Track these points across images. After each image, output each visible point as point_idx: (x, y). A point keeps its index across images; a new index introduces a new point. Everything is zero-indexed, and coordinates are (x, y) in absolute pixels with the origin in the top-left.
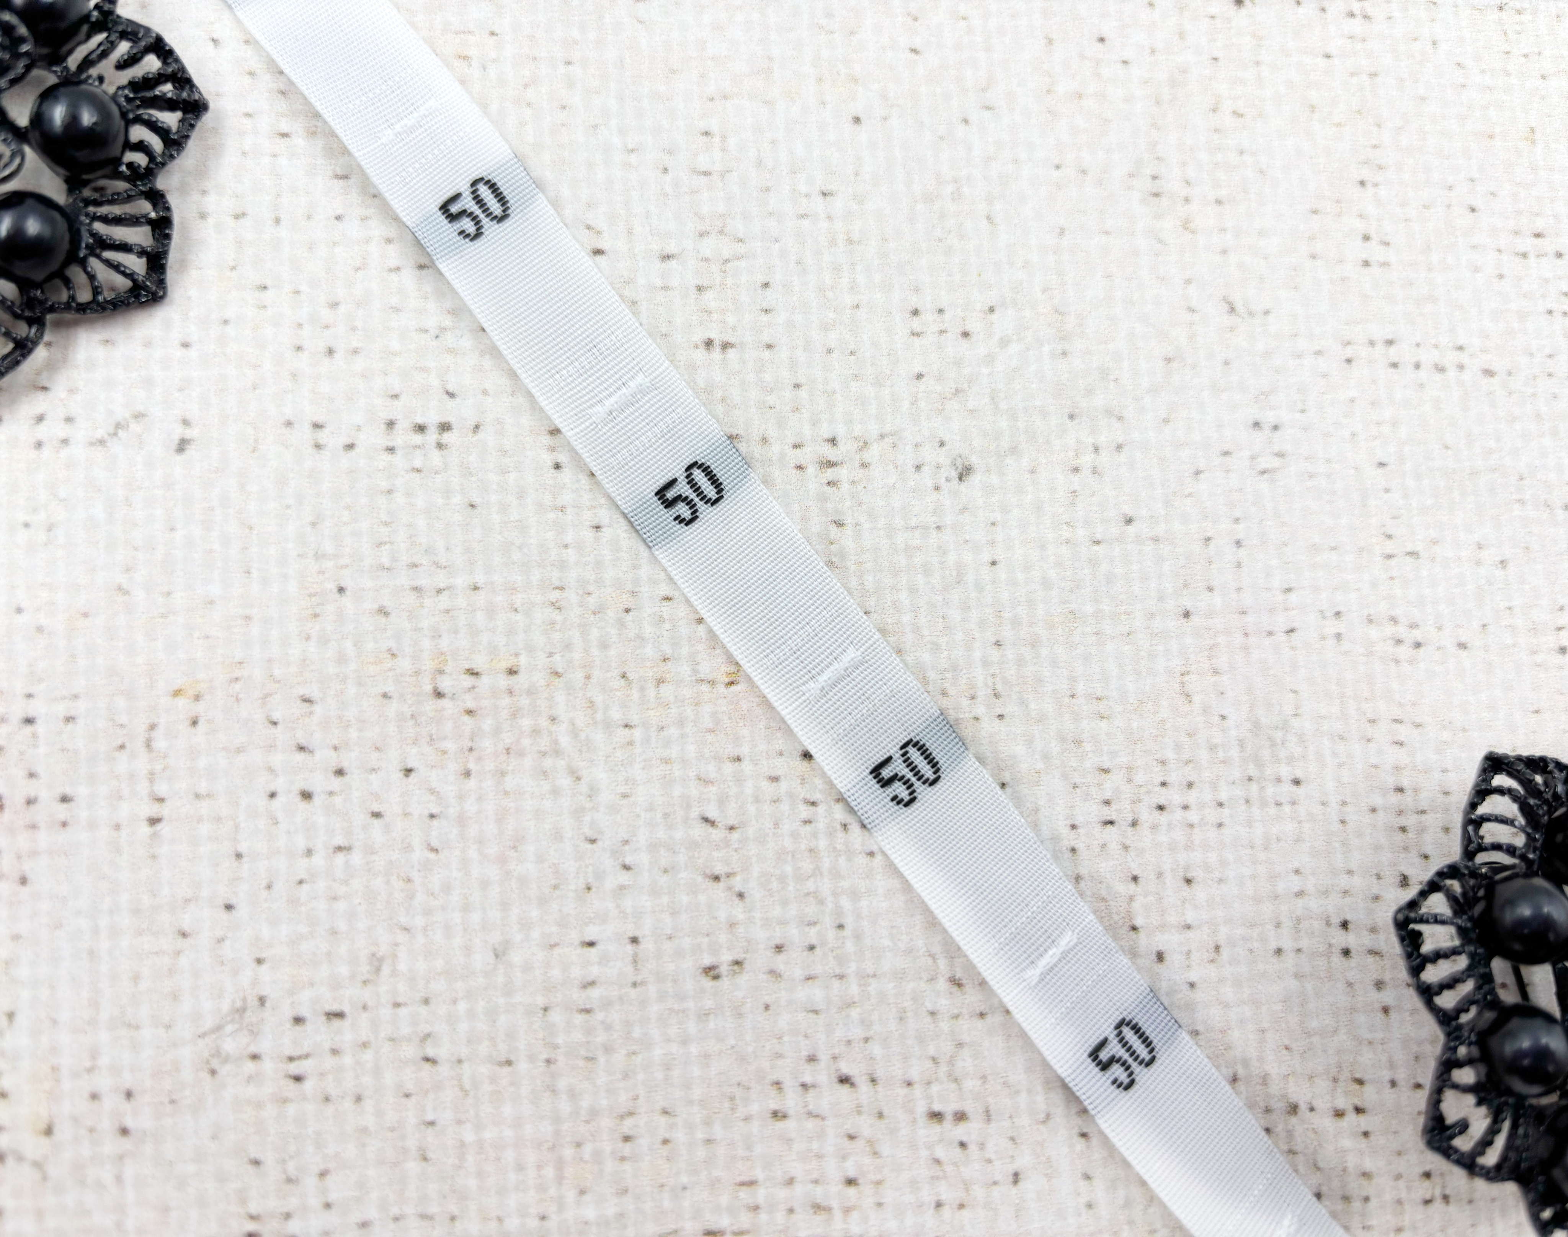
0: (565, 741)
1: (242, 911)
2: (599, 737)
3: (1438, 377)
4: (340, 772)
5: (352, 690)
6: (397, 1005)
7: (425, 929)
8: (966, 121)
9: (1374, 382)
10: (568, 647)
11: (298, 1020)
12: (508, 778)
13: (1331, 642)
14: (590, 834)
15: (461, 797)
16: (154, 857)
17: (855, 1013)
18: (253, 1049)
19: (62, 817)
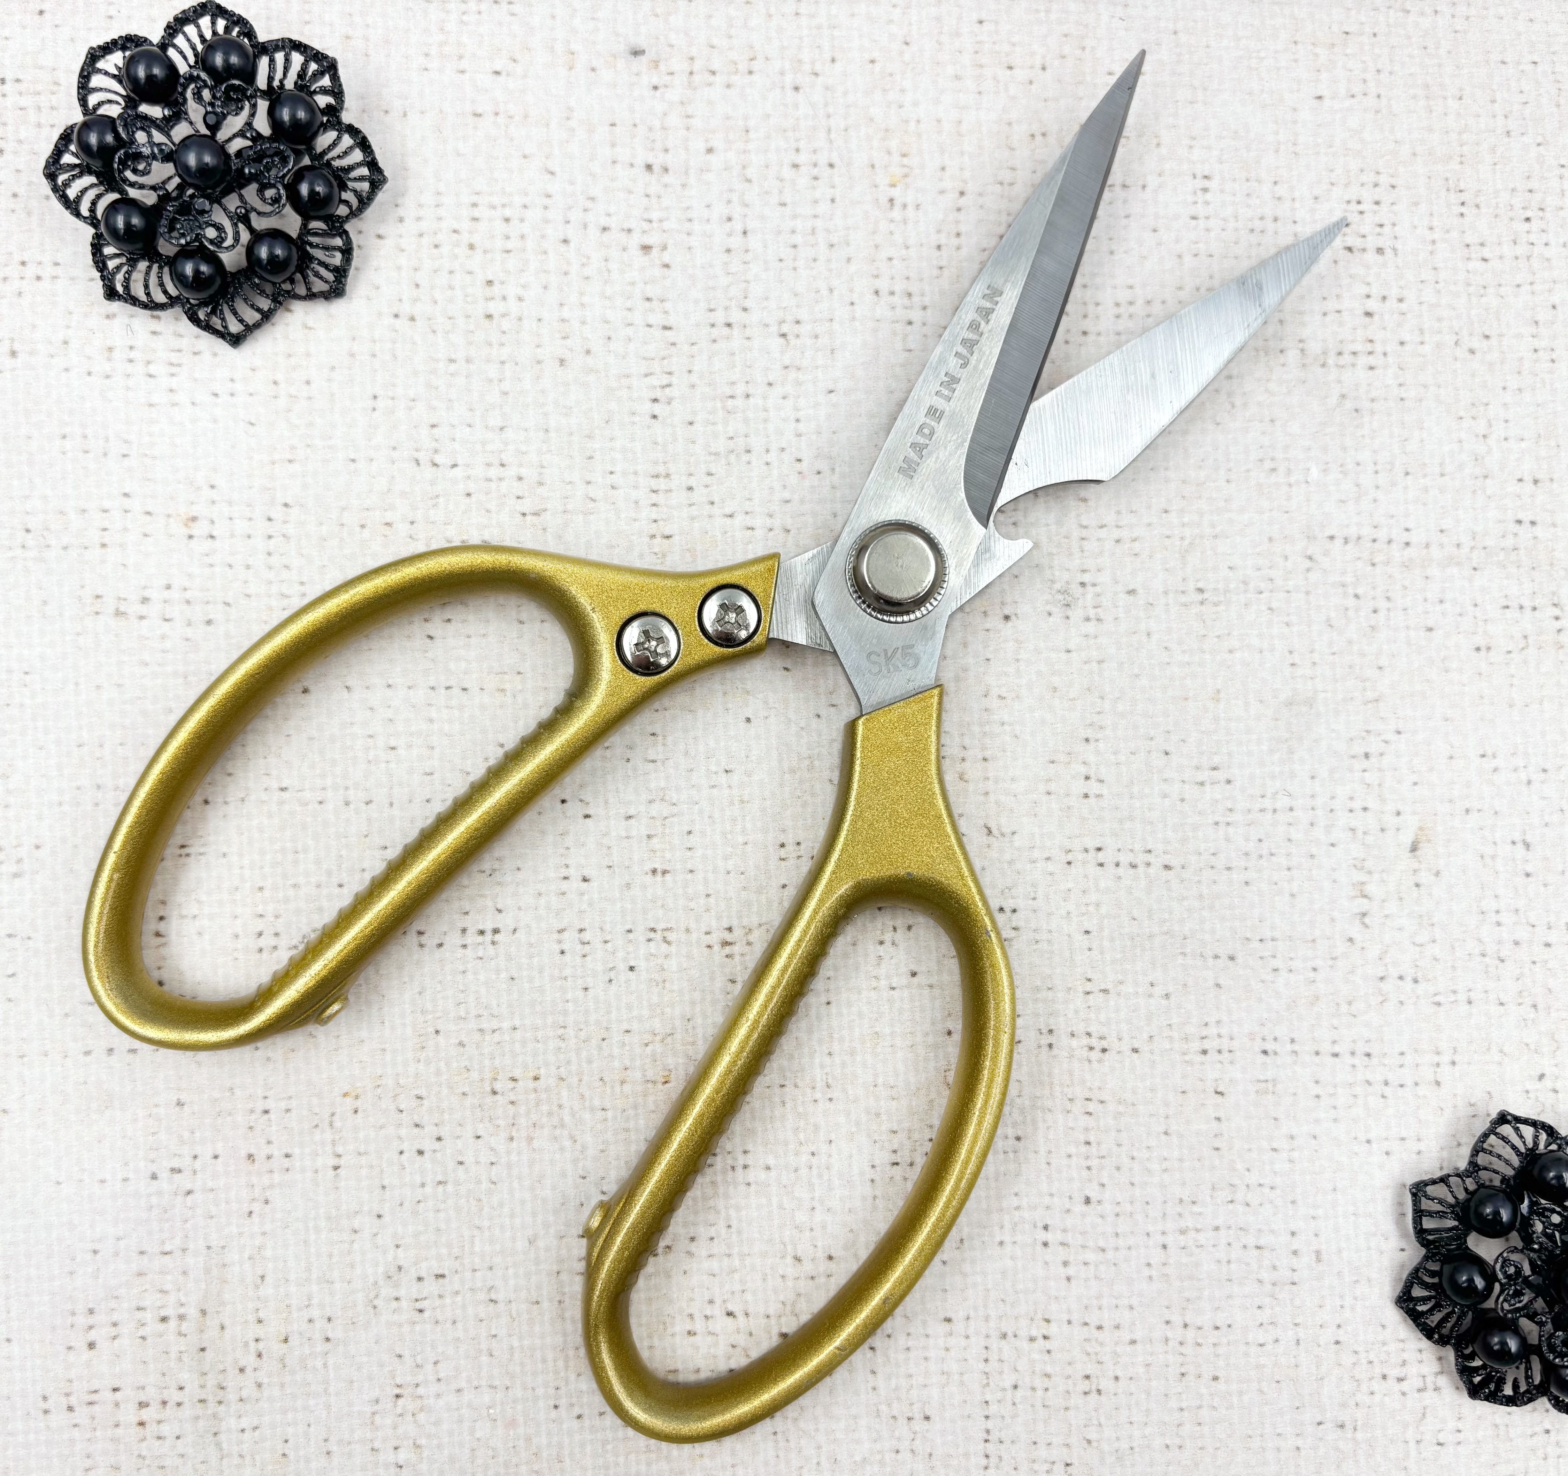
0: (567, 1119)
1: (387, 1219)
2: (587, 1116)
3: (1132, 871)
4: (439, 1139)
5: (445, 1091)
6: (475, 1270)
7: (489, 1228)
8: (819, 716)
9: (1086, 876)
10: (568, 1062)
11: (420, 1279)
12: (535, 1141)
13: (1045, 1049)
14: (582, 1173)
15: (508, 1153)
16: (337, 1188)
17: (737, 1276)
18: (395, 1294)
19: (286, 1166)
